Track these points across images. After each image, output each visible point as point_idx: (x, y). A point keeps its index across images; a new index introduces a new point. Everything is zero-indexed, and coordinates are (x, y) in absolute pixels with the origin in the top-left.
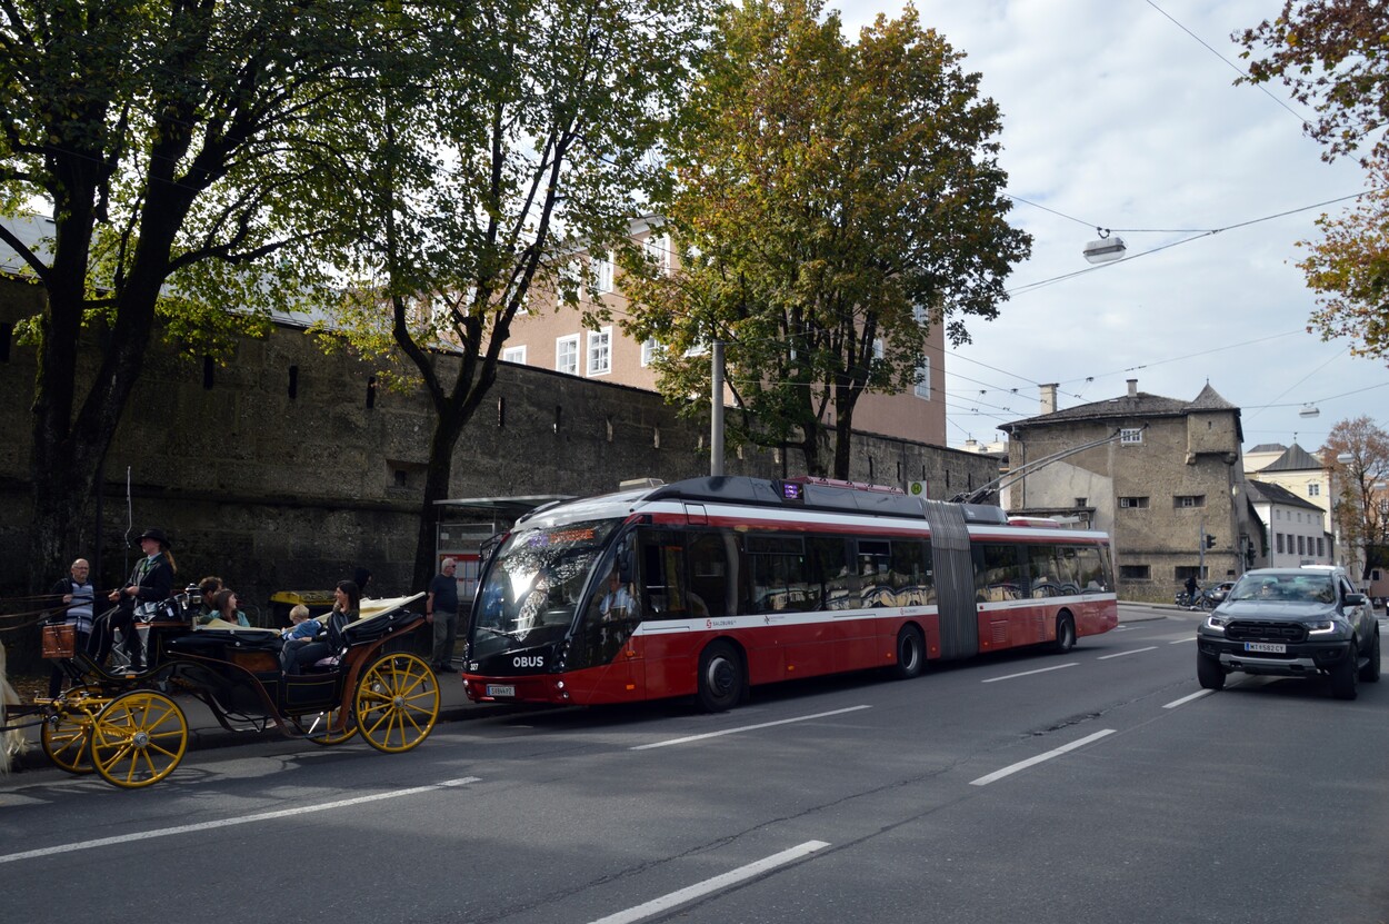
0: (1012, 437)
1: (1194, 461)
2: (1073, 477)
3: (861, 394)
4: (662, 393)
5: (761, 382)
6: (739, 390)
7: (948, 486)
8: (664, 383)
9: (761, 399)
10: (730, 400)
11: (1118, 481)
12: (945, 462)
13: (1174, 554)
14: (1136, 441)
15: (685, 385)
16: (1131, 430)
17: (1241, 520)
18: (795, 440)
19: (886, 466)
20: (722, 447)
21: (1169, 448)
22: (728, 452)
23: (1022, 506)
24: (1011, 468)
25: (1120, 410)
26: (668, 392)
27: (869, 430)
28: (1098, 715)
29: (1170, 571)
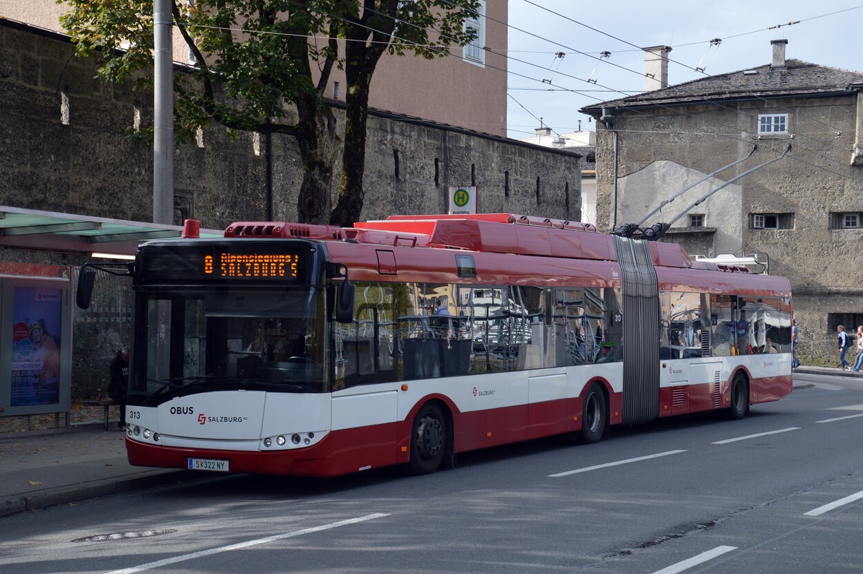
0: (601, 124)
1: (861, 162)
2: (685, 183)
3: (384, 53)
4: (74, 37)
5: (233, 28)
6: (198, 40)
7: (507, 194)
8: (75, 20)
9: (232, 57)
10: (183, 55)
11: (749, 192)
12: (504, 160)
13: (828, 295)
14: (779, 132)
15: (109, 26)
16: (773, 116)
18: (285, 121)
19: (419, 163)
20: (171, 129)
21: (827, 143)
22: (182, 136)
23: (611, 226)
24: (598, 168)
25: (756, 86)
26: (82, 37)
27: (395, 109)
28: (712, 524)
29: (821, 321)
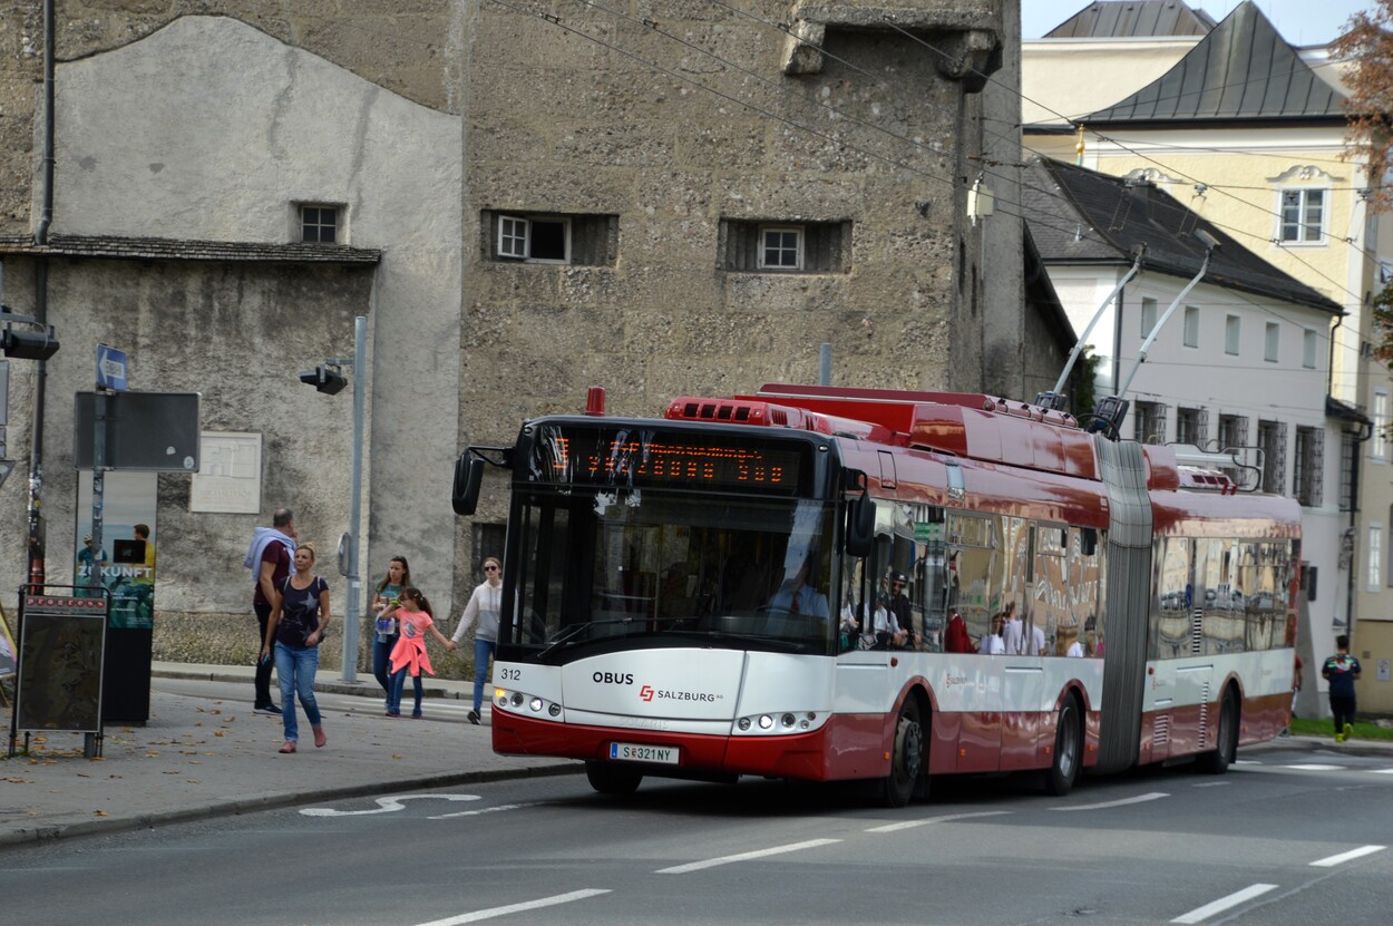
1: (814, 62)
2: (284, 97)
17: (990, 339)
23: (35, 224)
